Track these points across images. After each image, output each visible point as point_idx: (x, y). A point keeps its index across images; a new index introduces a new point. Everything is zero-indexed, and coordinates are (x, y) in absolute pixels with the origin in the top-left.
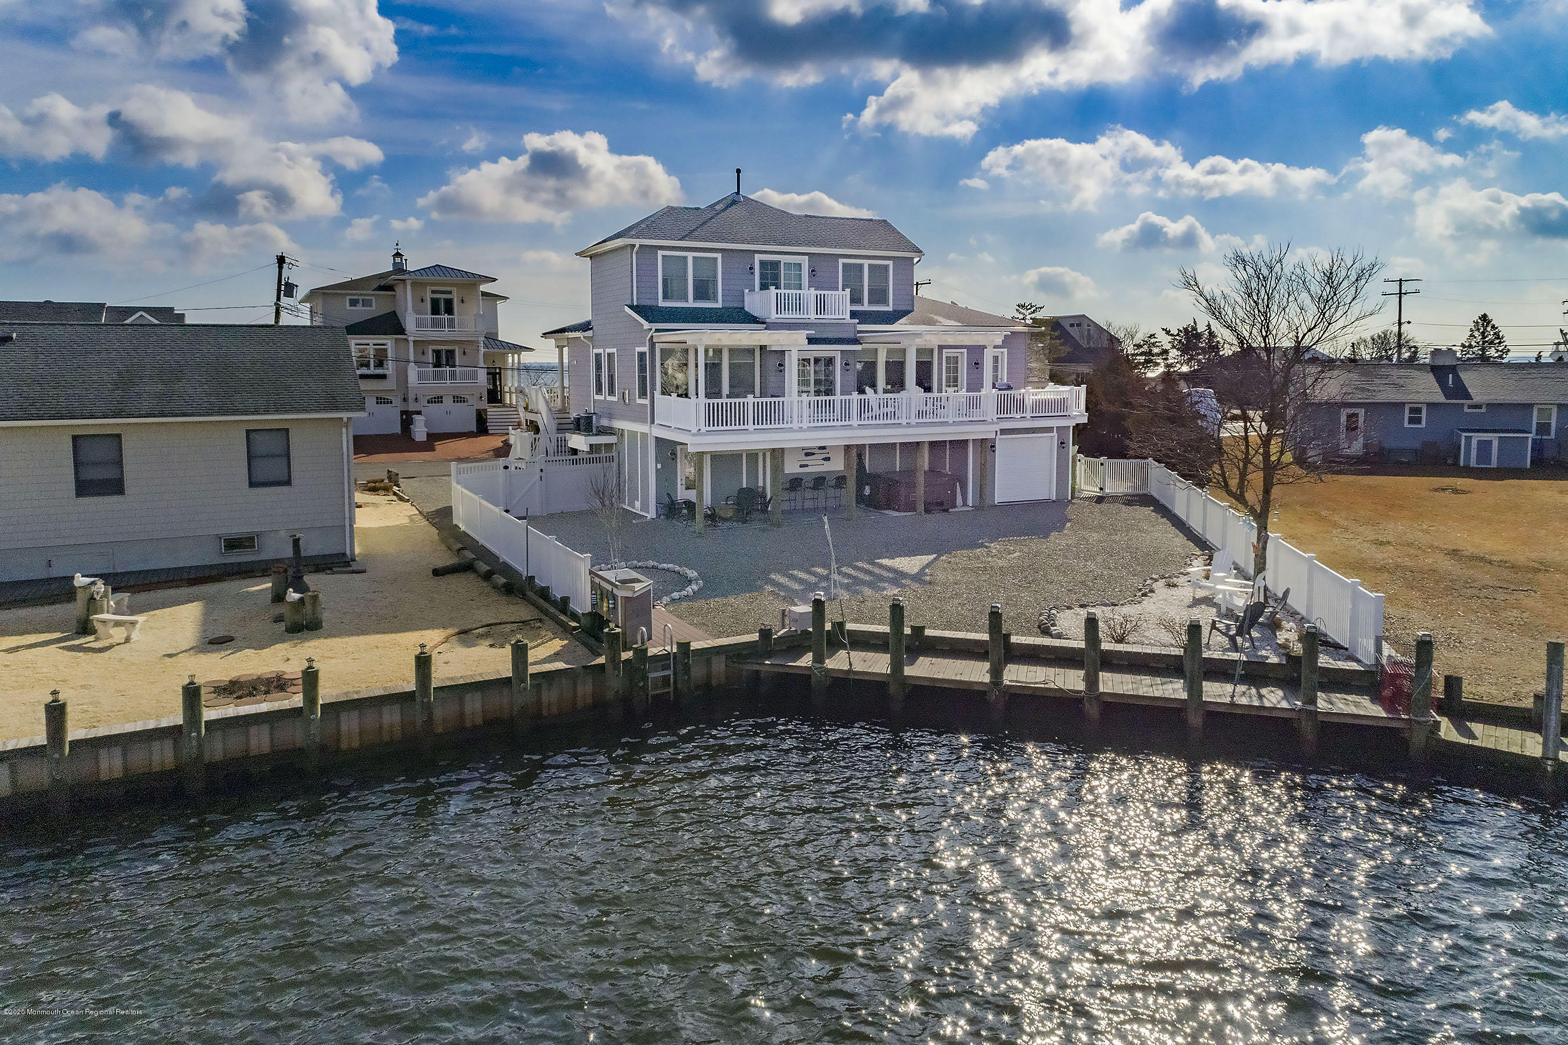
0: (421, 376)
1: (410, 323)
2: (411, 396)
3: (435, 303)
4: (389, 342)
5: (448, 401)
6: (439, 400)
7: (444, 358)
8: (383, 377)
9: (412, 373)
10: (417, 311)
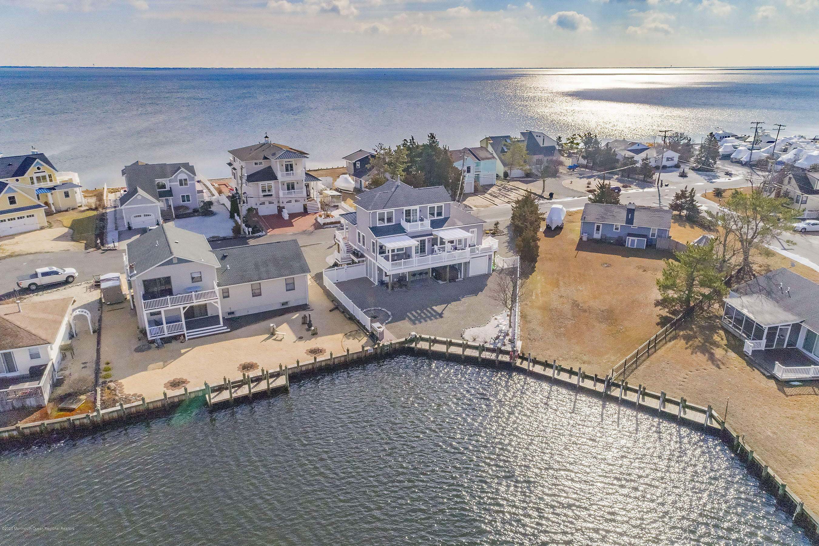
0: (284, 194)
1: (279, 175)
2: (281, 201)
3: (287, 166)
4: (272, 183)
5: (293, 202)
6: (290, 202)
7: (291, 187)
8: (271, 195)
9: (281, 194)
10: (281, 171)
